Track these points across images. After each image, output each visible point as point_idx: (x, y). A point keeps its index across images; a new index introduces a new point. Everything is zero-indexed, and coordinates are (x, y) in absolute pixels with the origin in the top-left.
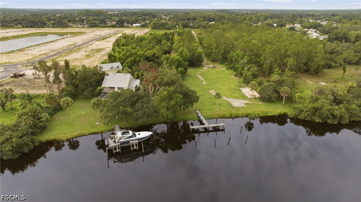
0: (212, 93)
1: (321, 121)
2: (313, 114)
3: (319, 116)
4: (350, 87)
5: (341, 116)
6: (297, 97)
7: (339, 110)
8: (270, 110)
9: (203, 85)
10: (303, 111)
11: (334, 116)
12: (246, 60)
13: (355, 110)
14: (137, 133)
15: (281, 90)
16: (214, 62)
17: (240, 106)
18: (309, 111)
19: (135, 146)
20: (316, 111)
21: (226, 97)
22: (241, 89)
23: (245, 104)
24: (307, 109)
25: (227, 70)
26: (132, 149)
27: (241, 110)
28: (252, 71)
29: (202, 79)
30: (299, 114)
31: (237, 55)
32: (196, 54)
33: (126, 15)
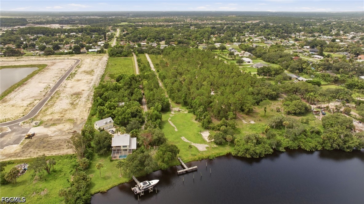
0: (184, 140)
1: (250, 157)
2: (246, 153)
3: (249, 154)
4: (267, 129)
5: (260, 153)
6: (236, 141)
7: (259, 149)
8: (221, 152)
9: (176, 132)
10: (239, 151)
11: (257, 154)
12: (202, 109)
13: (267, 147)
14: (150, 182)
15: (227, 137)
16: (177, 104)
17: (203, 150)
18: (243, 151)
19: (151, 190)
20: (247, 151)
21: (194, 143)
22: (201, 133)
23: (207, 148)
24: (242, 150)
25: (189, 114)
26: (150, 192)
27: (204, 153)
28: (207, 118)
29: (174, 126)
30: (238, 153)
31: (195, 103)
32: (165, 103)
33: (73, 31)
